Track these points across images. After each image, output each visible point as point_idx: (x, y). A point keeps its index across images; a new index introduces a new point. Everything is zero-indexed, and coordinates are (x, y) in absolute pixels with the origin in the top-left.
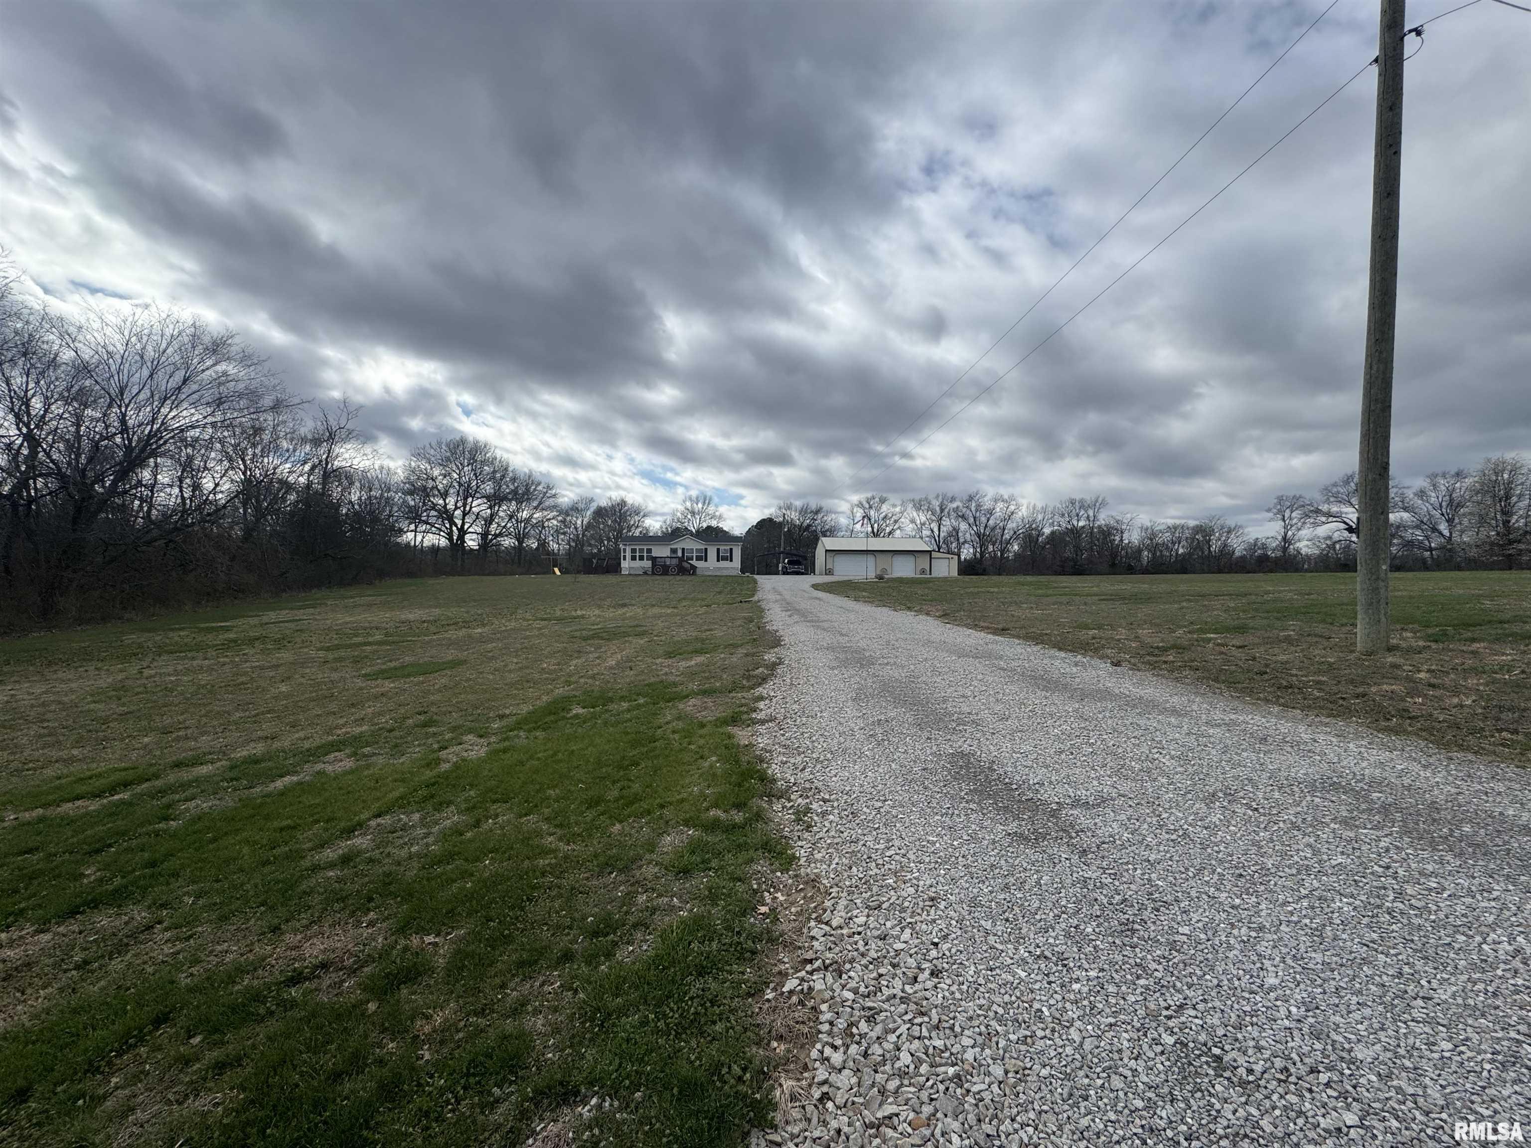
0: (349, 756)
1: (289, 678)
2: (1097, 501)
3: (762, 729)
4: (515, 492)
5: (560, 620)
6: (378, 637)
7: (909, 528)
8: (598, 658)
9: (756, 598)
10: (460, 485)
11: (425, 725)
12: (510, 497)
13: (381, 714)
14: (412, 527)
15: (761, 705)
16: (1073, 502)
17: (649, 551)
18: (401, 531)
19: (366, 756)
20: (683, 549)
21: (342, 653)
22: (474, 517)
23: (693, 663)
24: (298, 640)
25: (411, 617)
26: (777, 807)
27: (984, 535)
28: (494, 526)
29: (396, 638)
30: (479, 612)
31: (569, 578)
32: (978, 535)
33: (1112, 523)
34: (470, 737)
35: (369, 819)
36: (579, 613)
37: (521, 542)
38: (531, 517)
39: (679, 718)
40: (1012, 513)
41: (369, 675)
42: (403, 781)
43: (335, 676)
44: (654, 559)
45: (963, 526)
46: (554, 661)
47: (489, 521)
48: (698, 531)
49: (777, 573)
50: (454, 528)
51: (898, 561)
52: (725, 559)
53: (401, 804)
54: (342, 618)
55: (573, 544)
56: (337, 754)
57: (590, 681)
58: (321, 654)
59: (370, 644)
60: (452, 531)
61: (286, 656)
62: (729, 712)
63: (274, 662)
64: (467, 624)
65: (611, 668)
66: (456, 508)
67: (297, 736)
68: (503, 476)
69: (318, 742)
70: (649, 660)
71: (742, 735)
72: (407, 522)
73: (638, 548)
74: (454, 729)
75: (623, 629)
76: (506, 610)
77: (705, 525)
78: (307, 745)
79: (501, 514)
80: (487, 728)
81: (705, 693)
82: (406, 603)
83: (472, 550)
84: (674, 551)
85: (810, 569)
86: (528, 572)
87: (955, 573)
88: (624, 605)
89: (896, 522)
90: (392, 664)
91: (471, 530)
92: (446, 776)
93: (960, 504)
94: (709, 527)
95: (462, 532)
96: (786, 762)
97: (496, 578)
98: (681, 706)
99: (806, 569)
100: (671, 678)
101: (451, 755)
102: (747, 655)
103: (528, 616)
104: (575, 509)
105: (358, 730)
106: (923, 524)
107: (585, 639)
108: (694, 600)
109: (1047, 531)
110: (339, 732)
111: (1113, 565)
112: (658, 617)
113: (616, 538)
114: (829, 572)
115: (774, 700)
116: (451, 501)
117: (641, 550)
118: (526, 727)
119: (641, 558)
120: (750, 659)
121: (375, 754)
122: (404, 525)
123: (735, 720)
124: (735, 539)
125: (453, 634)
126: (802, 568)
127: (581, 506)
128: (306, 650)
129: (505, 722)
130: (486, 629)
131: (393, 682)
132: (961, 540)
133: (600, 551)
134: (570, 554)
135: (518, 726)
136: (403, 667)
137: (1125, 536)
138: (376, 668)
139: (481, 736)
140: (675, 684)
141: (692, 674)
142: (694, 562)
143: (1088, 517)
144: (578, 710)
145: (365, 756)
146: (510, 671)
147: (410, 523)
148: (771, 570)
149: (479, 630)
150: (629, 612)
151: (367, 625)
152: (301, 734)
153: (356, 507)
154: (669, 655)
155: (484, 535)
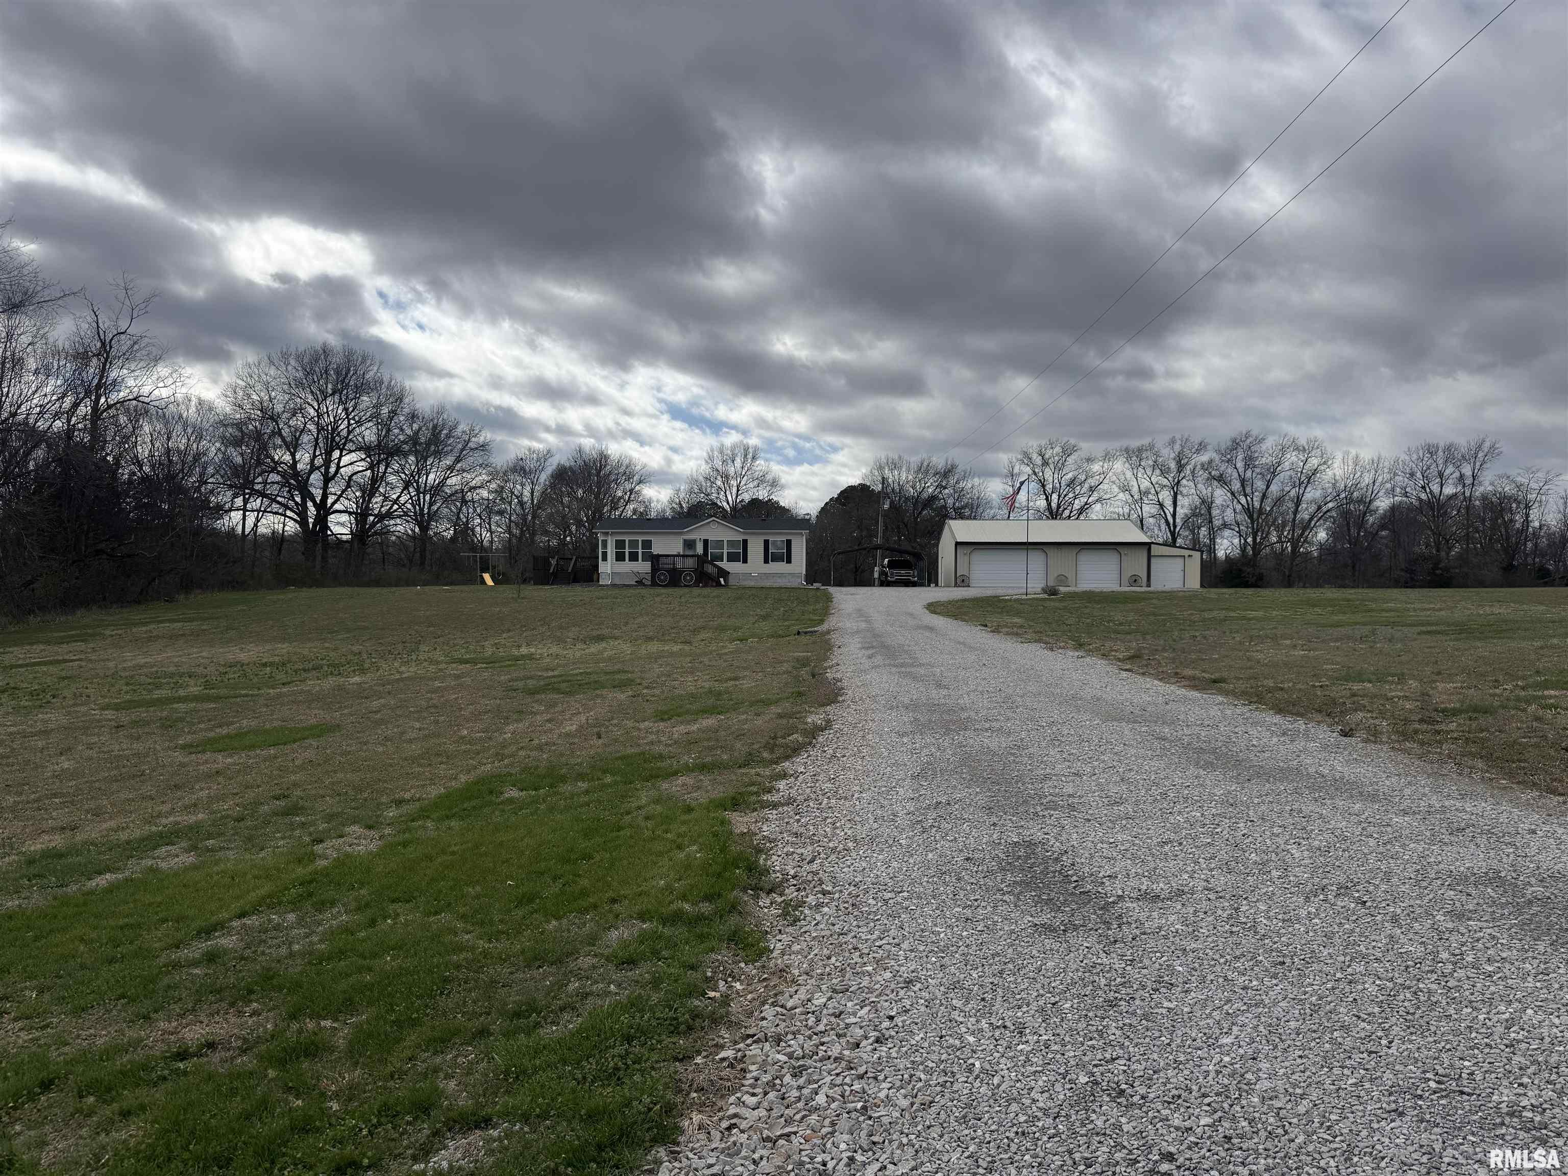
0: (187, 851)
1: (69, 749)
2: (1479, 447)
3: (773, 814)
4: (414, 440)
5: (490, 662)
6: (194, 689)
7: (1119, 502)
8: (549, 721)
9: (824, 627)
10: (320, 429)
11: (286, 812)
12: (406, 447)
13: (221, 798)
14: (239, 502)
15: (782, 785)
16: (1431, 450)
17: (647, 544)
18: (220, 510)
19: (212, 850)
20: (706, 542)
21: (142, 713)
22: (343, 484)
23: (695, 727)
24: (66, 693)
25: (243, 657)
26: (764, 901)
27: (1261, 511)
28: (377, 499)
29: (223, 692)
30: (356, 648)
31: (508, 591)
32: (1248, 511)
33: (1509, 489)
34: (355, 828)
35: (231, 920)
36: (524, 650)
37: (424, 528)
38: (442, 483)
39: (657, 801)
40: (1315, 472)
41: (191, 746)
42: (268, 877)
43: (138, 746)
44: (655, 560)
45: (1220, 495)
46: (479, 726)
47: (370, 490)
48: (734, 509)
49: (869, 583)
50: (310, 504)
51: (1087, 561)
52: (777, 558)
53: (270, 903)
54: (132, 658)
55: (516, 532)
56: (169, 848)
57: (534, 754)
58: (109, 714)
59: (180, 700)
60: (305, 508)
61: (54, 717)
62: (731, 792)
63: (39, 726)
64: (335, 668)
65: (568, 735)
66: (313, 468)
67: (105, 826)
68: (393, 413)
69: (138, 833)
70: (630, 724)
71: (741, 822)
72: (229, 494)
73: (627, 539)
74: (330, 818)
75: (594, 677)
76: (400, 647)
77: (747, 497)
78: (124, 836)
79: (392, 479)
80: (378, 816)
81: (703, 768)
82: (232, 633)
83: (340, 542)
84: (690, 544)
85: (929, 577)
86: (437, 580)
87: (1194, 582)
88: (600, 638)
89: (1092, 489)
90: (224, 731)
91: (337, 506)
92: (326, 873)
93: (1217, 458)
94: (755, 502)
95: (324, 511)
96: (793, 853)
97: (385, 590)
98: (665, 786)
99: (920, 577)
100: (657, 749)
101: (330, 850)
102: (780, 716)
103: (438, 655)
104: (520, 469)
105: (192, 819)
106: (1144, 493)
107: (532, 692)
108: (722, 629)
109: (1383, 504)
110: (164, 821)
111: (1509, 568)
112: (655, 658)
113: (592, 521)
114: (962, 581)
115: (801, 778)
116: (304, 458)
117: (634, 544)
118: (434, 816)
119: (634, 557)
120: (784, 721)
121: (221, 848)
122: (224, 497)
123: (736, 803)
124: (798, 522)
125: (313, 684)
126: (914, 577)
127: (530, 465)
128: (83, 709)
129: (405, 809)
130: (368, 677)
131: (231, 756)
132: (1217, 522)
133: (563, 543)
134: (513, 549)
135: (424, 814)
136: (240, 735)
137: (1534, 514)
138: (200, 736)
139: (370, 827)
140: (661, 757)
141: (690, 742)
142: (725, 565)
143: (1462, 477)
144: (513, 793)
145: (208, 850)
146: (410, 741)
147: (235, 496)
148: (861, 579)
149: (357, 679)
150: (607, 649)
151: (172, 669)
152: (112, 824)
153: (147, 469)
154: (662, 716)
155: (361, 515)
